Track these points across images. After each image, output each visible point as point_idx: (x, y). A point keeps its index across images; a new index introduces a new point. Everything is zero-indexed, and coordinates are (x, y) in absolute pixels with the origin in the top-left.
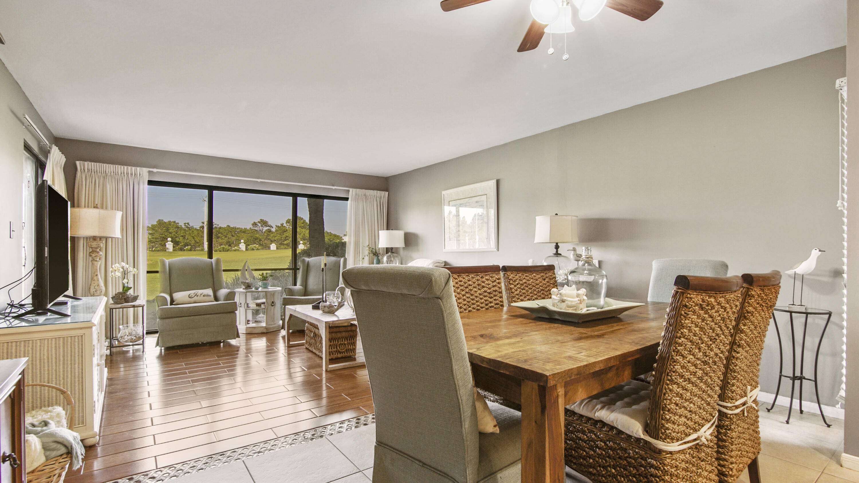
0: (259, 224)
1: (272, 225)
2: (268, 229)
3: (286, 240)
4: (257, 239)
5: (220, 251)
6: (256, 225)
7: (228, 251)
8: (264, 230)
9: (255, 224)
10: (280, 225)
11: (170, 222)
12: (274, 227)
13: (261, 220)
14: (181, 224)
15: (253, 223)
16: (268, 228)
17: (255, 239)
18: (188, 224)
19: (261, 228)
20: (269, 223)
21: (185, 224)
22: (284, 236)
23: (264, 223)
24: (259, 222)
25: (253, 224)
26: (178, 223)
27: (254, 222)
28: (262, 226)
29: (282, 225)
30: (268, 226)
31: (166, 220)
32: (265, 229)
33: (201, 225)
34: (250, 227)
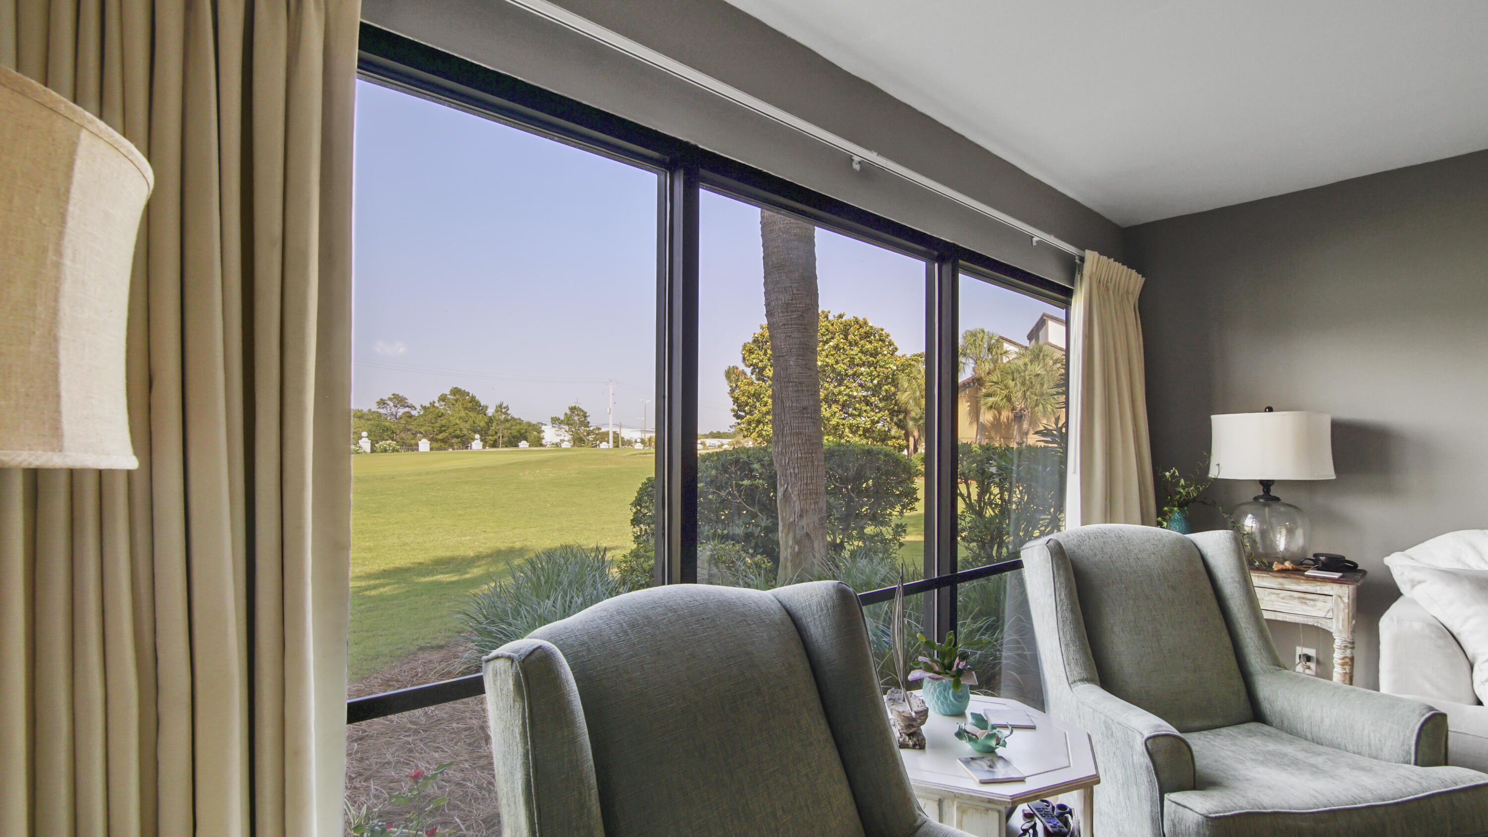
0: (389, 402)
1: (414, 405)
2: (408, 412)
3: (441, 432)
4: (387, 430)
6: (384, 404)
8: (399, 414)
9: (382, 403)
10: (428, 405)
12: (419, 407)
13: (394, 395)
15: (378, 400)
16: (407, 409)
19: (394, 410)
20: (410, 401)
22: (437, 425)
23: (399, 401)
24: (390, 399)
25: (379, 403)
27: (382, 399)
28: (396, 406)
29: (432, 404)
30: (408, 406)
32: (402, 411)
34: (375, 408)
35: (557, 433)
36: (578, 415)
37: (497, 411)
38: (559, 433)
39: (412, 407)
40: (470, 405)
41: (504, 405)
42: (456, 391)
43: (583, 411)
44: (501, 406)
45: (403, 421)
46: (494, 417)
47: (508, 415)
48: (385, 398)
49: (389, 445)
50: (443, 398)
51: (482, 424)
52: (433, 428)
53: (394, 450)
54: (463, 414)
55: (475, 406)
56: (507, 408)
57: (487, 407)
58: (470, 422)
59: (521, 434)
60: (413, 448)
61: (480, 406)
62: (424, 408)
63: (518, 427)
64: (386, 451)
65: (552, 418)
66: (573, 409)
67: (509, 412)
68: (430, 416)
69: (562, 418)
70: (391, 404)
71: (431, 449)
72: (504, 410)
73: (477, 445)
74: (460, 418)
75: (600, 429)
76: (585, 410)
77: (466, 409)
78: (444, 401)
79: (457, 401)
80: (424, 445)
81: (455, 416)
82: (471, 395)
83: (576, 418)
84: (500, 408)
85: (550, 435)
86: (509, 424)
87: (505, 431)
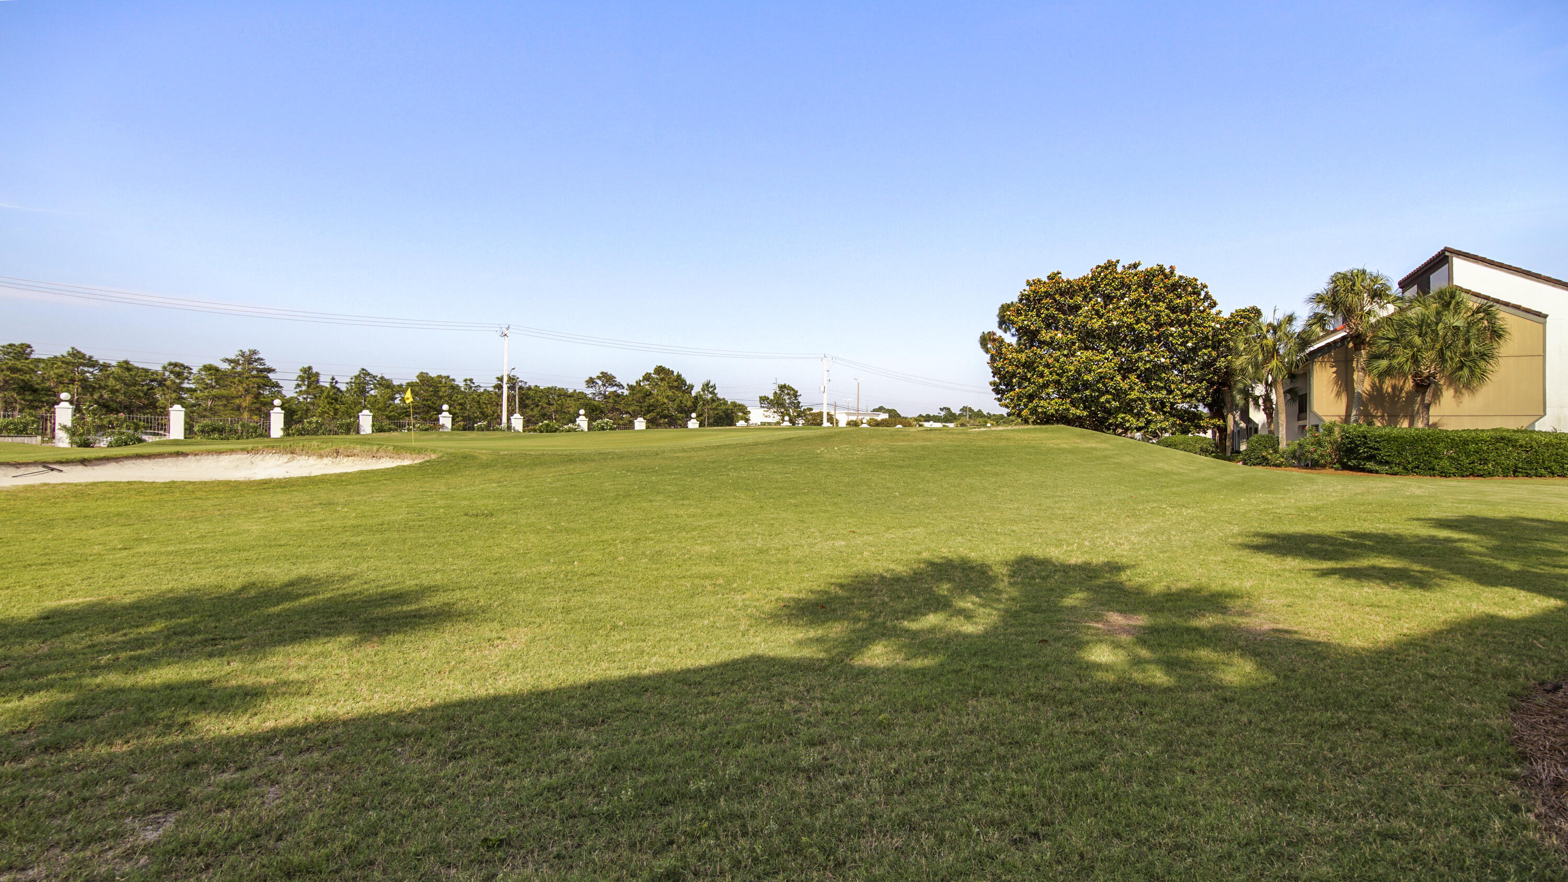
0: (598, 381)
1: (622, 383)
2: (617, 391)
3: (649, 412)
4: (598, 408)
5: (541, 432)
6: (593, 383)
7: (555, 431)
8: (609, 393)
9: (591, 382)
10: (634, 384)
11: (440, 376)
12: (626, 386)
13: (602, 373)
14: (459, 381)
15: (587, 379)
16: (615, 388)
17: (594, 411)
18: (471, 380)
19: (602, 389)
20: (618, 380)
21: (465, 380)
22: (648, 404)
23: (608, 379)
24: (599, 378)
25: (587, 382)
26: (453, 380)
27: (590, 378)
28: (604, 385)
29: (638, 383)
30: (615, 385)
31: (433, 374)
32: (611, 389)
33: (496, 382)
34: (582, 388)
35: (766, 414)
36: (788, 394)
37: (703, 390)
38: (768, 414)
39: (620, 386)
40: (675, 384)
41: (711, 384)
42: (660, 370)
43: (793, 390)
44: (707, 384)
45: (611, 400)
46: (701, 396)
47: (716, 394)
48: (594, 376)
49: (607, 424)
50: (647, 377)
51: (688, 403)
52: (641, 407)
53: (611, 429)
54: (670, 393)
55: (679, 384)
56: (714, 387)
57: (692, 387)
58: (677, 401)
59: (727, 415)
60: (630, 425)
61: (685, 385)
62: (631, 387)
63: (723, 407)
64: (603, 429)
65: (761, 398)
66: (782, 387)
67: (715, 391)
68: (639, 395)
69: (771, 397)
70: (600, 383)
71: (648, 427)
72: (710, 390)
73: (693, 424)
74: (667, 397)
75: (811, 409)
76: (796, 389)
77: (671, 388)
78: (648, 380)
79: (662, 380)
80: (640, 424)
81: (661, 395)
82: (675, 374)
83: (786, 397)
84: (707, 386)
85: (758, 415)
86: (715, 405)
87: (711, 412)
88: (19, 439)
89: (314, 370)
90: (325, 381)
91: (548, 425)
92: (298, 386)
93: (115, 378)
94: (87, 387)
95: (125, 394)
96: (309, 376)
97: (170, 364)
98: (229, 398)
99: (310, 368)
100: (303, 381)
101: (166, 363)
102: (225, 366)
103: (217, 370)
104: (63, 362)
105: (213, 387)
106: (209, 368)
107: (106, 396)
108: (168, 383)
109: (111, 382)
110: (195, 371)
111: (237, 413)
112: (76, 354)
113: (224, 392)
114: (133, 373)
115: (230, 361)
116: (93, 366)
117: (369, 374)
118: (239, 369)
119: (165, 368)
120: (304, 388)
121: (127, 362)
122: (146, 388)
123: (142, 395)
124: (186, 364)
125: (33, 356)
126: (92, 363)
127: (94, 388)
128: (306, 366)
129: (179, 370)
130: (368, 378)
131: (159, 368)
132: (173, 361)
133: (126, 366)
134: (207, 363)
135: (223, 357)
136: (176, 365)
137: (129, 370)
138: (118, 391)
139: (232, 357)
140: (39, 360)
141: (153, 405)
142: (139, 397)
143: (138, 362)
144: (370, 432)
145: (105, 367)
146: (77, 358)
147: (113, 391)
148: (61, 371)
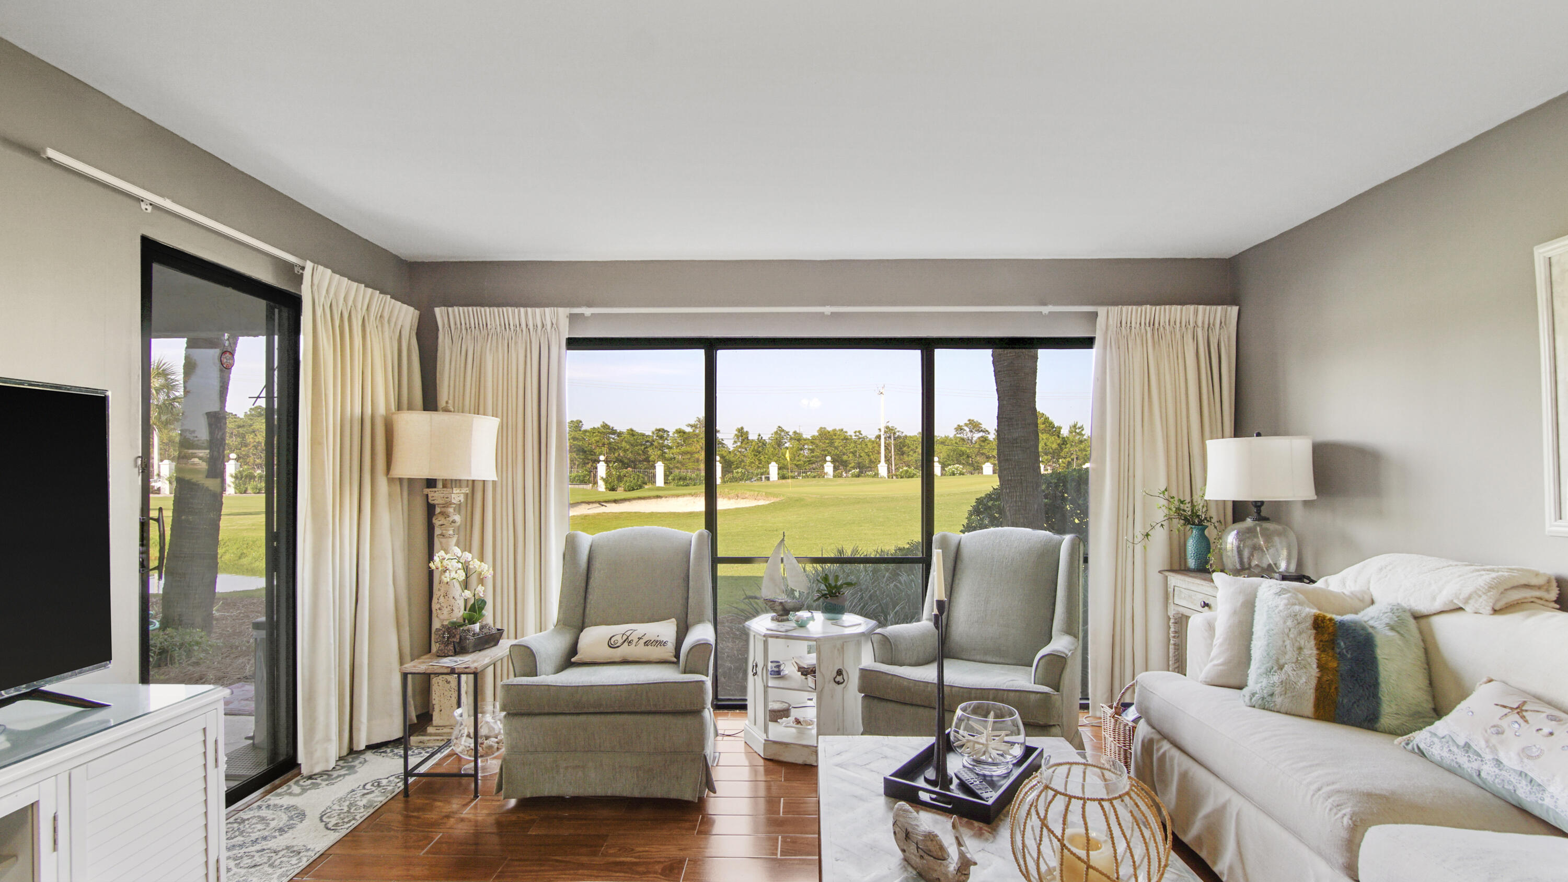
0: (965, 428)
1: (987, 429)
2: (982, 437)
4: (963, 454)
5: (902, 477)
6: (961, 429)
7: (912, 477)
8: (974, 439)
9: (959, 429)
11: (835, 430)
12: (993, 432)
13: (969, 420)
14: (851, 433)
15: (956, 426)
16: (981, 434)
17: (960, 456)
18: (859, 432)
19: (969, 435)
20: (984, 426)
21: (855, 432)
23: (974, 426)
24: (966, 425)
25: (956, 429)
26: (846, 432)
27: (959, 426)
28: (971, 431)
30: (982, 431)
31: (830, 429)
32: (977, 436)
33: (877, 433)
34: (954, 434)
37: (1071, 432)
41: (1079, 425)
44: (1075, 426)
45: (976, 446)
48: (962, 424)
49: (956, 469)
51: (1055, 446)
53: (963, 473)
56: (1081, 428)
57: (1060, 428)
60: (978, 470)
61: (1053, 427)
64: (954, 474)
67: (1083, 432)
70: (968, 430)
72: (1078, 431)
80: (988, 468)
84: (1074, 428)
86: (1082, 446)
87: (1079, 453)
88: (581, 486)
89: (745, 430)
90: (753, 437)
91: (907, 471)
92: (735, 442)
93: (626, 442)
94: (612, 449)
95: (631, 452)
96: (742, 434)
97: (657, 430)
98: (691, 453)
99: (742, 428)
100: (738, 439)
101: (654, 430)
102: (689, 430)
103: (684, 433)
104: (599, 432)
105: (682, 445)
106: (680, 432)
107: (621, 454)
108: (655, 443)
109: (624, 444)
110: (671, 434)
111: (696, 464)
112: (605, 426)
113: (689, 449)
114: (635, 437)
115: (692, 426)
116: (614, 434)
117: (783, 431)
118: (697, 431)
119: (653, 433)
120: (739, 444)
121: (632, 430)
122: (643, 447)
123: (641, 452)
124: (666, 429)
125: (583, 429)
126: (613, 432)
127: (615, 449)
128: (740, 427)
129: (661, 433)
130: (783, 434)
131: (651, 434)
132: (658, 428)
133: (632, 433)
134: (678, 427)
135: (687, 423)
136: (659, 430)
137: (633, 435)
138: (628, 450)
139: (692, 422)
140: (586, 431)
141: (647, 460)
142: (639, 454)
143: (639, 429)
144: (776, 479)
145: (620, 434)
146: (607, 430)
147: (625, 451)
148: (597, 438)
